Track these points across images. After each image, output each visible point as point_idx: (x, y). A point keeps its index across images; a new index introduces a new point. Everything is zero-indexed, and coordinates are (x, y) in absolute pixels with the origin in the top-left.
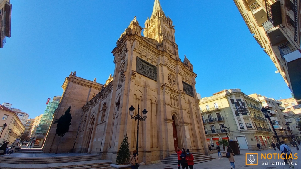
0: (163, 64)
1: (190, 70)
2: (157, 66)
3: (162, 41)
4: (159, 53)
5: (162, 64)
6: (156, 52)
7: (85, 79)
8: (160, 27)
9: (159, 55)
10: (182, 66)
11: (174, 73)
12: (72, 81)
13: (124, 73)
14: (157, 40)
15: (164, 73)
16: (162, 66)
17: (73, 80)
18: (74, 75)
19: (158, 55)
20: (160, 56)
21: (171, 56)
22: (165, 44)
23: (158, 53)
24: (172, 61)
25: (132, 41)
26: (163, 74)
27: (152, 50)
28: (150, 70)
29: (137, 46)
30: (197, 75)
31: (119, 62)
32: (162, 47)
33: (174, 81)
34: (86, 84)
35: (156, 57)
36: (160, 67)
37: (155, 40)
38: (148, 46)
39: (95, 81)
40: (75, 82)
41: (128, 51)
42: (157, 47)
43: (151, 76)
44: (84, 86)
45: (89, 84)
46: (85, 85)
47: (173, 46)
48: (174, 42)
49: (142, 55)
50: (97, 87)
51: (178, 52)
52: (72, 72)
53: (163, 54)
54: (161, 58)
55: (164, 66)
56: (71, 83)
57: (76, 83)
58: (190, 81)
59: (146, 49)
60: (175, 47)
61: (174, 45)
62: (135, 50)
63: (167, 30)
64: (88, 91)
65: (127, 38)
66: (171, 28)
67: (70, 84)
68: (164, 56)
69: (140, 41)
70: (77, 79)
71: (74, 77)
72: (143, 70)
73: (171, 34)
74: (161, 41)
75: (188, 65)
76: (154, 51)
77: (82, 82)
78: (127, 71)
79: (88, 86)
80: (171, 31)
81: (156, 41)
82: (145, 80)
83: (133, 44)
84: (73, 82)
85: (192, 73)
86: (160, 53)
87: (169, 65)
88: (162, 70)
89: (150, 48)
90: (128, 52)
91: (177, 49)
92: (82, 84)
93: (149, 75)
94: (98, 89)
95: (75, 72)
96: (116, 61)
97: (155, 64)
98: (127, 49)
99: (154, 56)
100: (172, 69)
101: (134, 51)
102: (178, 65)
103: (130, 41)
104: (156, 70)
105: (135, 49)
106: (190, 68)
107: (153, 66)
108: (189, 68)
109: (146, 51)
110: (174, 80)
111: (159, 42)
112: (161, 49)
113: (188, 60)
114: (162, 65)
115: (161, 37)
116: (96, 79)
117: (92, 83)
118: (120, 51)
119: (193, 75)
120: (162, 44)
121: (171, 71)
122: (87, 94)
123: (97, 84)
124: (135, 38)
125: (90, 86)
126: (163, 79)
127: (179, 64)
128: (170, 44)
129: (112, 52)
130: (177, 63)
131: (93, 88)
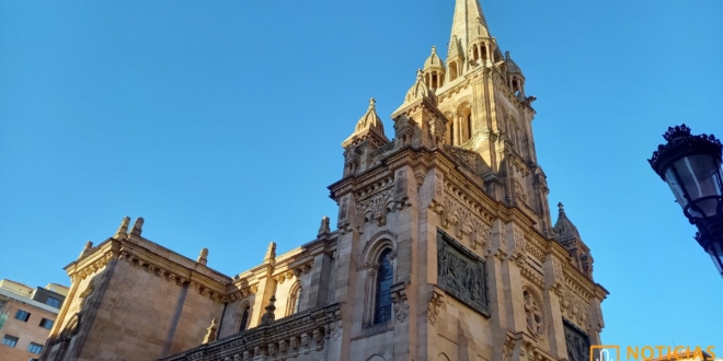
0: (510, 254)
1: (582, 271)
2: (486, 257)
3: (503, 163)
4: (497, 211)
5: (505, 255)
6: (488, 207)
7: (169, 251)
8: (493, 105)
9: (496, 218)
10: (562, 260)
11: (536, 285)
12: (128, 256)
13: (406, 291)
14: (482, 154)
15: (512, 287)
16: (502, 261)
17: (134, 252)
18: (137, 231)
19: (490, 219)
20: (500, 221)
21: (534, 223)
22: (512, 174)
23: (493, 212)
24: (533, 239)
25: (421, 171)
26: (508, 293)
27: (478, 199)
28: (469, 276)
29: (439, 193)
30: (608, 293)
31: (358, 228)
32: (504, 185)
33: (537, 319)
34: (172, 270)
35: (486, 227)
36: (498, 265)
37: (473, 153)
38: (467, 186)
39: (204, 259)
40: (136, 261)
41: (409, 205)
42: (487, 183)
43: (473, 299)
44: (164, 278)
45: (183, 274)
46: (167, 274)
47: (531, 176)
48: (533, 160)
49: (447, 220)
50: (207, 285)
51: (546, 202)
52: (129, 219)
53: (508, 215)
54: (500, 230)
55: (510, 263)
56: (124, 265)
57: (141, 263)
58: (584, 317)
59: (458, 197)
60: (538, 181)
61: (533, 172)
62: (433, 205)
63: (510, 113)
64: (174, 300)
65: (408, 159)
66: (523, 104)
67: (117, 268)
68: (514, 225)
69: (448, 171)
70: (148, 251)
71: (135, 240)
72: (450, 274)
73: (520, 127)
74: (498, 160)
75: (575, 249)
76: (483, 204)
77: (161, 264)
78: (412, 281)
79: (178, 279)
80: (522, 114)
81: (478, 157)
82: (457, 316)
83: (423, 179)
84: (130, 259)
85: (592, 287)
86: (500, 213)
87: (528, 260)
88: (506, 278)
89: (472, 195)
90: (407, 209)
91: (546, 190)
92: (157, 270)
93: (466, 296)
94: (209, 295)
95: (141, 221)
96: (348, 225)
97: (479, 253)
98: (406, 199)
99: (480, 221)
100: (533, 272)
101: (430, 207)
102: (552, 256)
103: (414, 167)
104: (486, 275)
105: (434, 201)
106: (580, 263)
107: (476, 259)
108: (577, 261)
109: (472, 216)
110: (538, 313)
111: (489, 164)
112: (499, 195)
113: (574, 228)
114: (503, 257)
115: (497, 148)
116: (206, 252)
117: (191, 266)
118: (365, 189)
119: (594, 291)
120: (503, 173)
121: (529, 279)
122: (171, 313)
123: (208, 274)
124: (437, 161)
125: (182, 281)
126: (510, 312)
127: (556, 252)
128: (522, 170)
129: (330, 188)
130: (546, 248)
131: (192, 290)
